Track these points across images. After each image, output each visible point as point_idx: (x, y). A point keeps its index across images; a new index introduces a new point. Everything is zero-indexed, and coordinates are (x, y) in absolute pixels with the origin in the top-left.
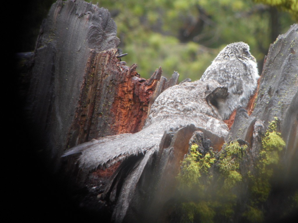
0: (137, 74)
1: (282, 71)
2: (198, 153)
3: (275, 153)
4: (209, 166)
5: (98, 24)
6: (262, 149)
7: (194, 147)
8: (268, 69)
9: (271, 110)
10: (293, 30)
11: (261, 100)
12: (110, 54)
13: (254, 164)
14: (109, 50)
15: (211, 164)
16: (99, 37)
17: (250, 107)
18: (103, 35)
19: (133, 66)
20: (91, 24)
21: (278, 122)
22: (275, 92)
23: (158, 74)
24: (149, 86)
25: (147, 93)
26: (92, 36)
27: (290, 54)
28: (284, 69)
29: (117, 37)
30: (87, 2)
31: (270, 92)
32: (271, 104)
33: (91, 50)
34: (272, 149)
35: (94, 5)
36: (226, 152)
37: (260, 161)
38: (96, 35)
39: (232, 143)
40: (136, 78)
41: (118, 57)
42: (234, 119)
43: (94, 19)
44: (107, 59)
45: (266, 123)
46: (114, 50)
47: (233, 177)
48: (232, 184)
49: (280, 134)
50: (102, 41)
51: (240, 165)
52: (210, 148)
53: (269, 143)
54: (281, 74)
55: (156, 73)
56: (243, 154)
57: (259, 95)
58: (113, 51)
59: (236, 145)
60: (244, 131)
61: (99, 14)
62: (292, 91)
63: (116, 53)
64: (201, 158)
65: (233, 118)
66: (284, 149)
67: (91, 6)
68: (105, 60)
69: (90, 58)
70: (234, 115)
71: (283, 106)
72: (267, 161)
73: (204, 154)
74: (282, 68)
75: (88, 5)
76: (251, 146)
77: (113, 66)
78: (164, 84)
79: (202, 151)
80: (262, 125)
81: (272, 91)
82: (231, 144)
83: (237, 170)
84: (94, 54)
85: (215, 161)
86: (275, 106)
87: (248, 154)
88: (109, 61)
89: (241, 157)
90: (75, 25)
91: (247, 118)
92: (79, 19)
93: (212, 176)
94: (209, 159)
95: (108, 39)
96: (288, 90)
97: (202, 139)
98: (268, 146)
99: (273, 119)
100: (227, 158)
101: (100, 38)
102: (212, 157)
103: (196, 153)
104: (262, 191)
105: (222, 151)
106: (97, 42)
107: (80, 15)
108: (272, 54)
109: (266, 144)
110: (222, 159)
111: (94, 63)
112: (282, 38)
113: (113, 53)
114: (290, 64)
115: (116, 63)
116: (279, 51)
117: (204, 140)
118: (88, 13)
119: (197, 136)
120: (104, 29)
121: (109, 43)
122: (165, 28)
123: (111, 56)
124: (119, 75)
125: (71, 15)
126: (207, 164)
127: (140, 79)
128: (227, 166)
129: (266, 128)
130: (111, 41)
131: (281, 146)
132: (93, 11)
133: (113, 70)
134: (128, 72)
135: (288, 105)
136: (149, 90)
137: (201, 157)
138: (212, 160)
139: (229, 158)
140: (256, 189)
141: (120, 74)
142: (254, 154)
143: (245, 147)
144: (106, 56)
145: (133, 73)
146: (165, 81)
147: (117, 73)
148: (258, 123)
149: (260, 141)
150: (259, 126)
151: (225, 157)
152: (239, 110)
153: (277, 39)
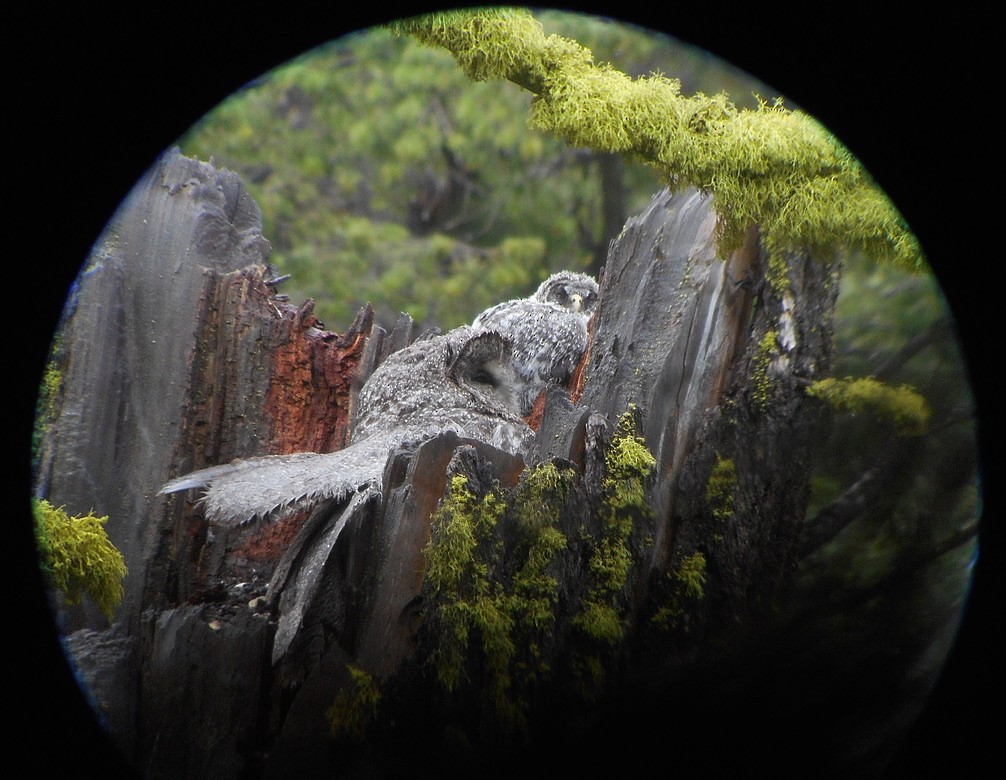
0: (316, 323)
1: (638, 300)
2: (469, 495)
3: (635, 482)
4: (494, 522)
5: (217, 207)
6: (606, 474)
7: (459, 480)
8: (608, 298)
9: (620, 388)
10: (659, 206)
11: (597, 368)
12: (250, 278)
13: (591, 509)
14: (248, 269)
15: (498, 517)
16: (221, 239)
17: (576, 384)
18: (231, 233)
19: (306, 303)
20: (198, 209)
21: (637, 415)
22: (626, 349)
23: (365, 320)
24: (346, 348)
25: (343, 365)
26: (206, 237)
27: (654, 262)
28: (644, 295)
29: (263, 238)
30: (187, 158)
31: (615, 349)
32: (619, 375)
33: (206, 270)
34: (629, 474)
35: (203, 164)
36: (528, 488)
37: (604, 502)
38: (214, 234)
39: (541, 467)
40: (316, 332)
41: (269, 285)
42: (541, 413)
43: (207, 195)
44: (245, 289)
45: (611, 418)
46: (258, 267)
47: (547, 541)
48: (547, 556)
49: (643, 439)
50: (228, 247)
51: (560, 515)
52: (494, 481)
53: (621, 462)
54: (636, 306)
55: (359, 317)
56: (565, 490)
57: (593, 357)
58: (256, 269)
59: (550, 470)
60: (565, 440)
61: (217, 184)
62: (664, 345)
63: (263, 277)
64: (476, 505)
65: (538, 411)
66: (653, 472)
67: (197, 166)
68: (239, 292)
69: (204, 288)
70: (542, 403)
71: (645, 377)
72: (619, 500)
73: (481, 495)
74: (639, 293)
75: (190, 164)
76: (581, 470)
77: (260, 306)
78: (380, 342)
79: (477, 489)
80: (603, 422)
81: (620, 346)
82: (538, 469)
83: (555, 525)
84: (214, 279)
85: (505, 509)
86: (628, 380)
87: (577, 489)
88: (249, 294)
89: (562, 497)
90: (164, 214)
91: (571, 410)
92: (172, 199)
93: (501, 544)
94: (492, 505)
95: (242, 242)
96: (655, 342)
97: (474, 462)
98: (620, 468)
99: (626, 409)
100: (531, 501)
101: (225, 240)
102: (498, 500)
103: (462, 494)
104: (610, 566)
105: (520, 485)
106: (218, 251)
107: (172, 188)
108: (615, 264)
109: (614, 464)
110: (521, 504)
111: (216, 299)
112: (634, 225)
113: (258, 274)
114: (656, 282)
115: (265, 298)
116: (630, 254)
117: (478, 463)
118: (192, 184)
119: (464, 456)
120: (231, 219)
121: (245, 251)
122: (379, 205)
123: (252, 282)
124: (275, 326)
125: (152, 188)
126: (489, 516)
127: (324, 334)
128: (532, 518)
129: (611, 428)
130: (251, 246)
131: (645, 466)
132: (202, 178)
133: (260, 315)
134: (296, 318)
135: (656, 375)
136: (346, 358)
137: (475, 503)
138: (500, 508)
139: (538, 500)
140: (598, 563)
141: (277, 324)
142: (590, 489)
143: (570, 473)
144: (241, 284)
145: (306, 320)
146: (382, 335)
147: (271, 323)
148: (593, 421)
149: (601, 458)
150: (597, 426)
151: (528, 497)
152: (552, 393)
153: (625, 228)
